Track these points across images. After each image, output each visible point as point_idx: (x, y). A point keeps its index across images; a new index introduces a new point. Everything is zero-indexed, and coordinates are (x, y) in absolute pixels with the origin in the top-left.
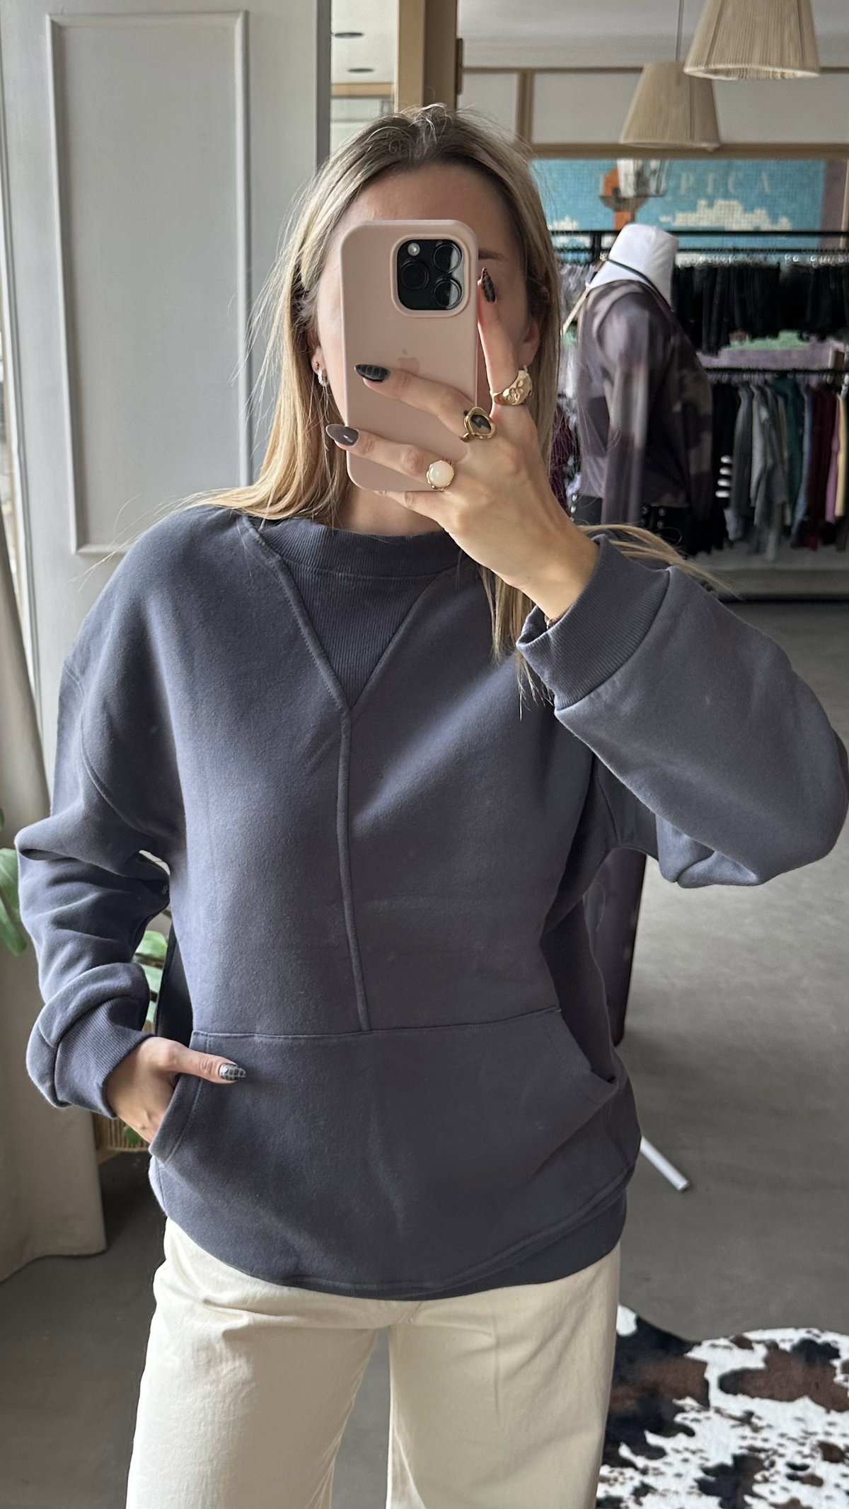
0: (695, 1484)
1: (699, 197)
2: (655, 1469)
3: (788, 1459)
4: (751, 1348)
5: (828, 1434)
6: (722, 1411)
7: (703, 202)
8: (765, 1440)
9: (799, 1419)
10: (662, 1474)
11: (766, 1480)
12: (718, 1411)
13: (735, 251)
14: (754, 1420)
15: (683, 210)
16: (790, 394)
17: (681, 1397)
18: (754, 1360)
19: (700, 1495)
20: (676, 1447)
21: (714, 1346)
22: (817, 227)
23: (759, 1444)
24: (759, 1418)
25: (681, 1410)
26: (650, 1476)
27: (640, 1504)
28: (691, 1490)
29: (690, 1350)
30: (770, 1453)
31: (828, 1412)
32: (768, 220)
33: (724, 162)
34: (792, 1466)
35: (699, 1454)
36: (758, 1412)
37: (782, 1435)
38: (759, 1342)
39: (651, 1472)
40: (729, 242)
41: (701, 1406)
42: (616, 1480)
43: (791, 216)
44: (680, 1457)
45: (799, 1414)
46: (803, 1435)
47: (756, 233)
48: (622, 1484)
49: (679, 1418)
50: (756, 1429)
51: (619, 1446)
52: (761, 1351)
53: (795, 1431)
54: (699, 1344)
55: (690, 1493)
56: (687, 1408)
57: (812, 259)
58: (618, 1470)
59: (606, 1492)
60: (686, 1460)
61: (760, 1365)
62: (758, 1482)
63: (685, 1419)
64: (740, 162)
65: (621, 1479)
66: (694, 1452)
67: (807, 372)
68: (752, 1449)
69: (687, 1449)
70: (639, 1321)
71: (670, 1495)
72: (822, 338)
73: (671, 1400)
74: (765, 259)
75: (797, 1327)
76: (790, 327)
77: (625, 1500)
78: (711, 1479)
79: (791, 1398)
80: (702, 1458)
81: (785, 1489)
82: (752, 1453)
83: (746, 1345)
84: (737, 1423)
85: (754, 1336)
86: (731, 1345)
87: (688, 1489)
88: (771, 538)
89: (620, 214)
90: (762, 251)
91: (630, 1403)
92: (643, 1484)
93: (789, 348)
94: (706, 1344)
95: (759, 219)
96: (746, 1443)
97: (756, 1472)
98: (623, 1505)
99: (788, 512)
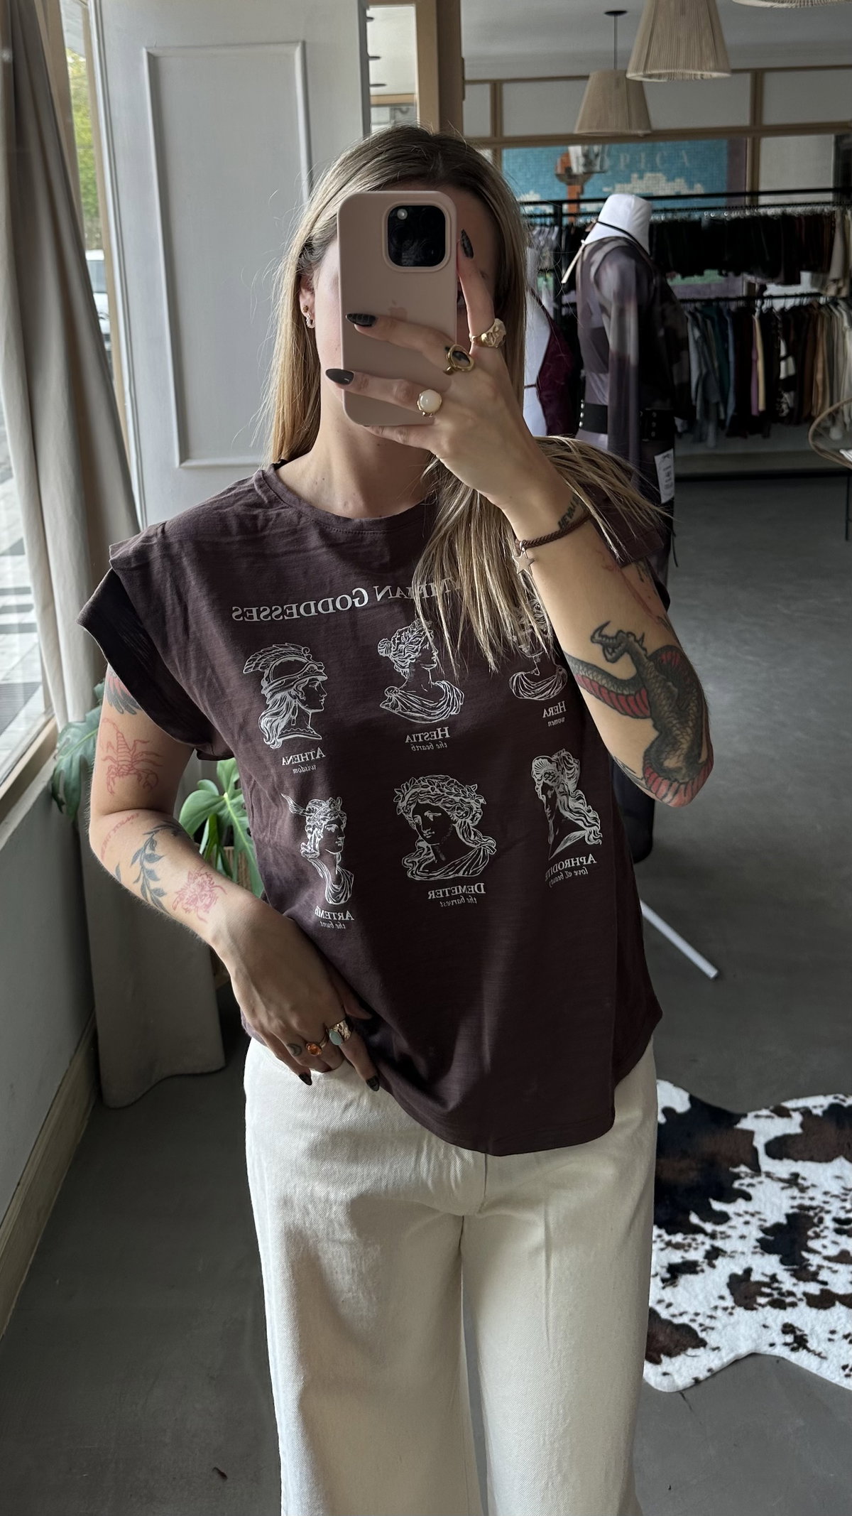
0: (758, 1244)
1: (632, 172)
2: (722, 1233)
3: (833, 1214)
4: (789, 1116)
6: (772, 1175)
7: (635, 176)
8: (812, 1199)
9: (838, 1177)
10: (729, 1237)
11: (817, 1236)
12: (768, 1175)
13: (665, 211)
14: (800, 1181)
15: (620, 182)
16: (716, 318)
17: (737, 1166)
18: (792, 1126)
19: (763, 1254)
20: (737, 1211)
21: (757, 1117)
22: (724, 190)
23: (807, 1203)
24: (804, 1179)
25: (738, 1177)
26: (719, 1239)
27: (713, 1266)
28: (755, 1250)
29: (738, 1121)
30: (817, 1211)
32: (686, 187)
33: (649, 144)
34: (836, 1220)
35: (758, 1216)
36: (803, 1174)
37: (826, 1193)
38: (795, 1110)
39: (719, 1236)
41: (753, 1172)
42: (690, 1245)
43: (704, 183)
44: (741, 1220)
45: (838, 1173)
46: (843, 1191)
47: (678, 197)
48: (696, 1249)
49: (736, 1185)
50: (803, 1190)
51: (689, 1214)
52: (797, 1118)
53: (836, 1188)
54: (745, 1116)
55: (754, 1253)
56: (743, 1175)
57: (726, 214)
58: (690, 1236)
59: (683, 1257)
60: (747, 1223)
61: (799, 1130)
62: (812, 1238)
63: (742, 1185)
64: (662, 144)
65: (694, 1245)
66: (753, 1215)
67: (728, 300)
68: (801, 1207)
69: (746, 1213)
70: (692, 1099)
71: (737, 1256)
72: (737, 274)
73: (728, 1170)
74: (689, 216)
75: (825, 1095)
76: (712, 267)
77: (699, 1263)
78: (771, 1238)
79: (828, 1158)
80: (760, 1220)
81: (835, 1243)
82: (802, 1211)
83: (783, 1113)
84: (786, 1185)
85: (789, 1104)
86: (773, 1114)
87: (752, 1250)
88: (711, 430)
89: (571, 187)
90: (687, 210)
91: (693, 1175)
92: (713, 1246)
93: (709, 282)
94: (751, 1115)
95: (680, 186)
96: (796, 1203)
97: (808, 1229)
98: (699, 1269)
99: (722, 409)
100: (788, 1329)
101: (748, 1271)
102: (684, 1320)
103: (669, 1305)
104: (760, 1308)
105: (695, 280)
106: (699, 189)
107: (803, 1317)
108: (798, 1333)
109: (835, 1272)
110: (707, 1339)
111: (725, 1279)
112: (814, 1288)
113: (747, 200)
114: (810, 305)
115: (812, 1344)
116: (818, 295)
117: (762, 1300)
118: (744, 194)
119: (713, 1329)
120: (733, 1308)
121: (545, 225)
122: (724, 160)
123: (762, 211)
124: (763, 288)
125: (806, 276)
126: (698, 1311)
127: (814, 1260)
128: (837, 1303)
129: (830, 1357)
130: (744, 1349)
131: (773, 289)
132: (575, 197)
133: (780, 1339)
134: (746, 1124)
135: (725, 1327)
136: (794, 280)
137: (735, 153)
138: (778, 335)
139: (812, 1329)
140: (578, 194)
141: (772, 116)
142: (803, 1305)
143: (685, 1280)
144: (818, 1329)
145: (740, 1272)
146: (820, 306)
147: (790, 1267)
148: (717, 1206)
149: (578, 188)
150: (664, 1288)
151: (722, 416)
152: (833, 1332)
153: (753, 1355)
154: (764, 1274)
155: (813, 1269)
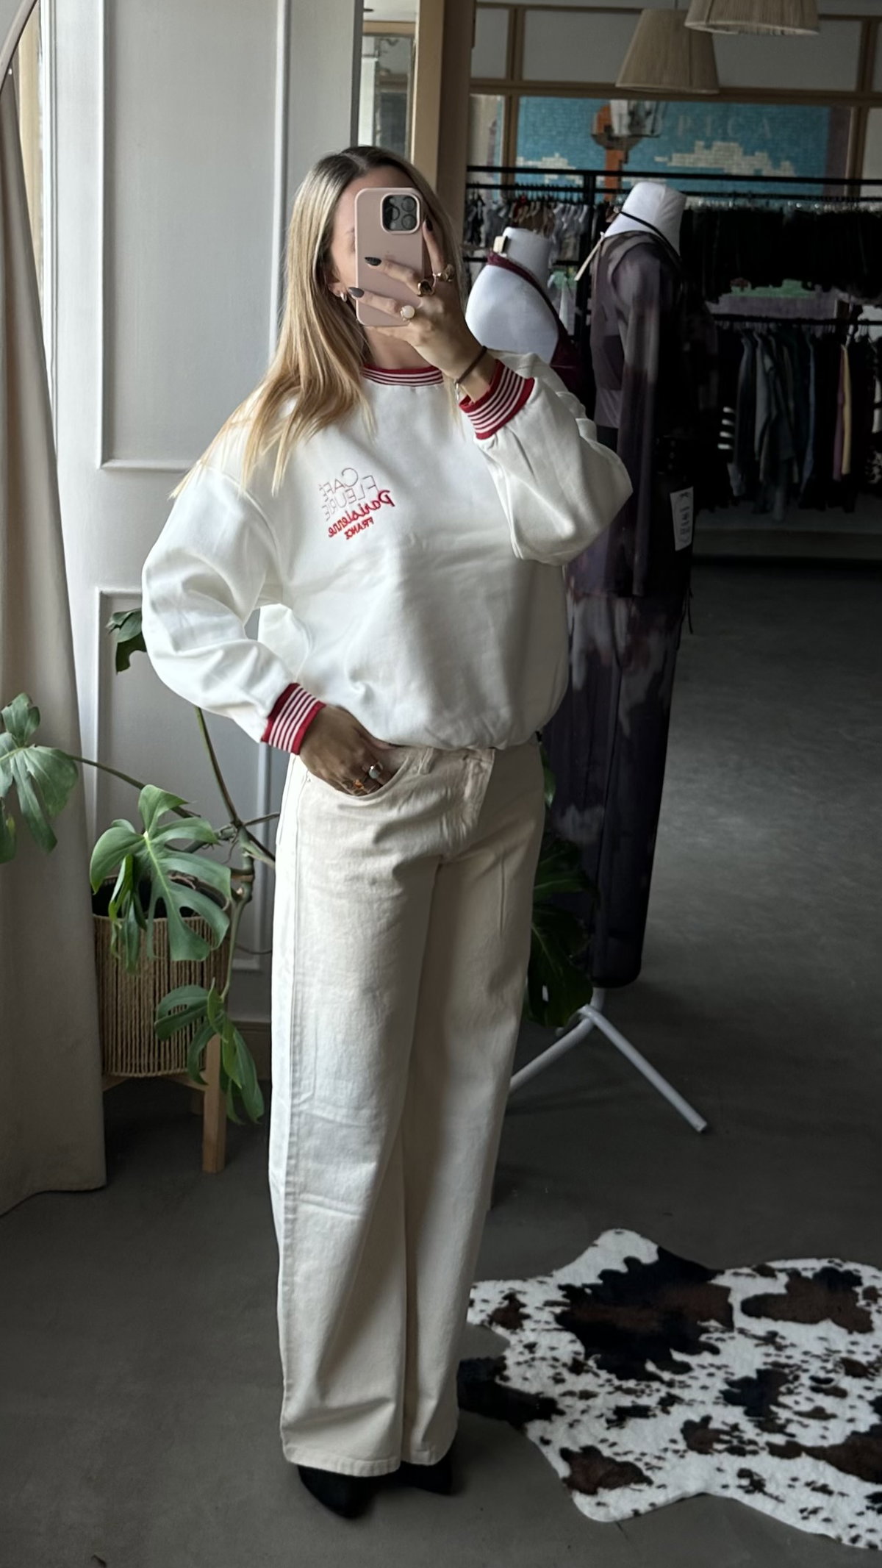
0: (721, 1395)
1: (696, 138)
2: (681, 1382)
3: (812, 1373)
4: (773, 1276)
5: (851, 1352)
6: (746, 1331)
7: (699, 143)
8: (789, 1357)
9: (822, 1339)
10: (689, 1386)
11: (790, 1392)
12: (742, 1331)
13: (735, 195)
14: (778, 1340)
15: (678, 151)
16: (794, 344)
17: (707, 1319)
18: (777, 1286)
19: (726, 1405)
20: (701, 1363)
21: (736, 1274)
22: (821, 174)
23: (783, 1360)
24: (783, 1338)
25: (706, 1330)
26: (675, 1388)
27: (668, 1413)
28: (716, 1400)
29: (713, 1277)
30: (793, 1369)
31: (850, 1332)
32: (769, 165)
34: (813, 1378)
35: (724, 1370)
36: (782, 1332)
37: (806, 1353)
38: (781, 1271)
39: (677, 1384)
40: (729, 187)
41: (725, 1328)
42: (642, 1391)
43: (794, 160)
44: (706, 1372)
45: (822, 1334)
46: (825, 1352)
47: (757, 178)
48: (649, 1395)
49: (703, 1338)
50: (780, 1348)
51: (644, 1362)
52: (783, 1278)
53: (818, 1349)
54: (722, 1273)
55: (716, 1403)
56: (712, 1329)
57: (816, 207)
58: (644, 1383)
59: (633, 1402)
61: (783, 1291)
62: (784, 1394)
63: (710, 1338)
64: (739, 106)
65: (647, 1391)
66: (719, 1368)
67: (812, 322)
68: (775, 1364)
69: (712, 1365)
70: (661, 1251)
71: (696, 1405)
72: (826, 289)
73: (696, 1322)
74: (767, 203)
75: (819, 1257)
76: (791, 277)
77: (651, 1408)
78: (736, 1390)
79: (813, 1320)
80: (727, 1373)
81: (809, 1399)
82: (776, 1369)
83: (769, 1273)
84: (761, 1342)
85: (775, 1265)
86: (754, 1273)
87: (713, 1400)
88: (779, 496)
89: (612, 152)
90: (764, 196)
91: (654, 1325)
92: (669, 1395)
93: (788, 296)
94: (729, 1272)
95: (759, 163)
96: (770, 1360)
97: (780, 1385)
98: (650, 1413)
99: (796, 469)
100: (743, 1473)
101: (707, 1419)
102: (630, 1458)
103: (613, 1444)
104: (716, 1454)
105: (769, 292)
106: (787, 170)
107: (763, 1464)
108: (756, 1478)
109: (806, 1426)
110: (653, 1478)
111: (680, 1425)
112: (779, 1439)
113: (844, 190)
115: (770, 1488)
117: (719, 1446)
118: (841, 182)
119: (660, 1468)
120: (685, 1451)
121: (571, 202)
122: (824, 133)
123: (863, 205)
124: (859, 310)
126: (646, 1451)
127: (783, 1415)
128: (804, 1455)
129: (788, 1501)
130: (693, 1487)
131: (870, 311)
132: (615, 168)
133: (733, 1480)
134: (722, 1281)
135: (673, 1467)
137: (837, 124)
138: (871, 371)
139: (772, 1476)
140: (621, 162)
142: (764, 1455)
143: (634, 1424)
144: (779, 1476)
145: (697, 1419)
147: (755, 1418)
148: (678, 1356)
149: (620, 154)
150: (608, 1428)
151: (796, 480)
152: (795, 1479)
153: (702, 1495)
154: (724, 1423)
155: (781, 1422)
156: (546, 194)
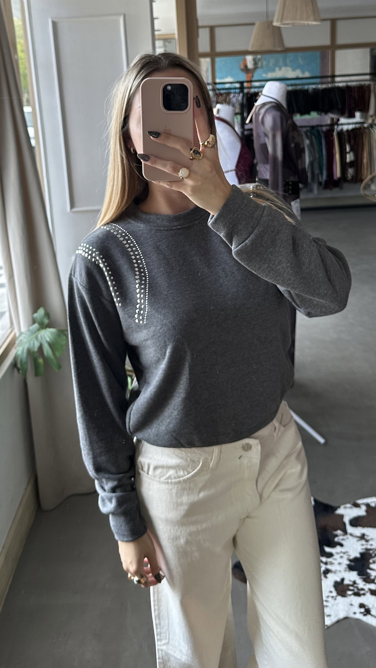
0: (347, 566)
1: (276, 67)
2: (330, 562)
4: (360, 507)
7: (277, 69)
8: (371, 545)
10: (334, 564)
11: (374, 562)
12: (351, 535)
13: (292, 85)
14: (365, 537)
15: (270, 72)
16: (316, 134)
17: (336, 530)
18: (361, 512)
19: (349, 571)
20: (337, 552)
21: (345, 508)
22: (319, 75)
23: (369, 547)
24: (368, 536)
25: (337, 536)
26: (329, 565)
27: (326, 577)
28: (346, 569)
29: (336, 510)
30: (374, 550)
32: (301, 74)
33: (283, 55)
35: (346, 554)
36: (367, 533)
38: (363, 504)
39: (328, 563)
41: (344, 533)
43: (309, 71)
44: (339, 556)
47: (297, 78)
49: (336, 539)
50: (367, 541)
52: (364, 508)
54: (339, 507)
55: (345, 571)
56: (339, 534)
57: (320, 86)
61: (365, 514)
62: (372, 563)
63: (339, 539)
64: (289, 54)
66: (344, 553)
67: (322, 126)
68: (367, 550)
69: (341, 552)
71: (338, 573)
72: (326, 112)
73: (332, 532)
74: (303, 87)
76: (313, 110)
78: (353, 564)
80: (348, 555)
83: (357, 505)
84: (359, 539)
85: (360, 502)
86: (352, 506)
87: (344, 569)
88: (315, 187)
89: (247, 75)
90: (302, 84)
92: (327, 569)
93: (313, 118)
94: (342, 507)
95: (298, 73)
96: (364, 547)
97: (370, 559)
99: (320, 177)
100: (362, 606)
101: (343, 580)
104: (349, 597)
105: (306, 117)
106: (307, 75)
107: (369, 600)
108: (367, 608)
111: (332, 583)
112: (373, 587)
113: (329, 79)
114: (360, 128)
115: (373, 612)
116: (363, 123)
117: (349, 593)
118: (327, 77)
119: (327, 606)
120: (336, 596)
121: (236, 93)
122: (319, 60)
123: (337, 85)
124: (338, 120)
125: (358, 114)
127: (373, 573)
130: (342, 615)
131: (343, 120)
132: (249, 79)
133: (358, 609)
134: (340, 511)
135: (333, 605)
136: (352, 116)
137: (323, 57)
138: (345, 142)
139: (373, 605)
141: (340, 40)
142: (368, 595)
145: (339, 580)
146: (365, 128)
147: (362, 577)
148: (327, 549)
149: (250, 75)
151: (320, 180)
153: (346, 618)
154: (350, 581)
155: (372, 578)
156: (227, 91)
